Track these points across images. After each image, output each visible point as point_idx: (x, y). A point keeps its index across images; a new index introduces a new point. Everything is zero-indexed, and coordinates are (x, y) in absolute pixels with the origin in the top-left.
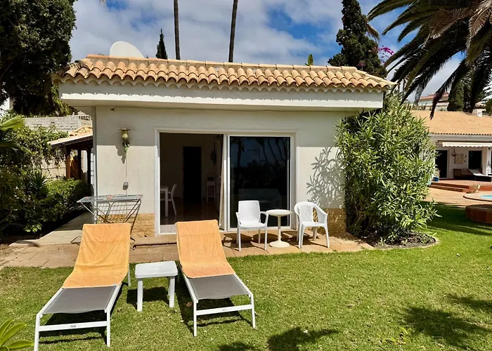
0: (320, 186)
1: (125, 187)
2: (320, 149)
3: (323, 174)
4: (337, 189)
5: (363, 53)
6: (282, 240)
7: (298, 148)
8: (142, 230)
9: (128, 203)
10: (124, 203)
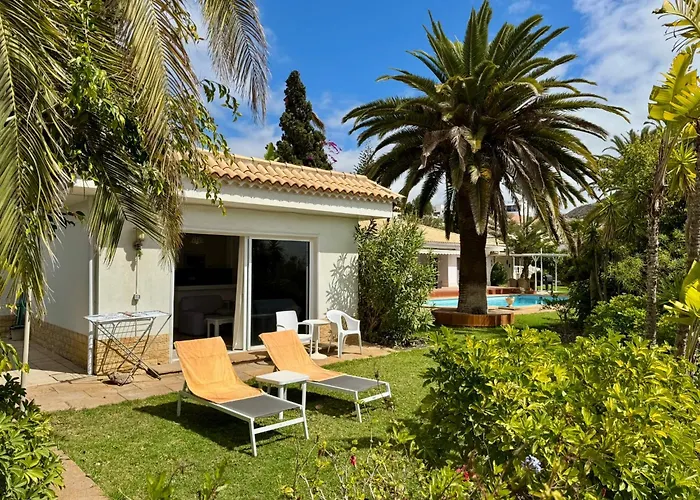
0: (337, 294)
1: (135, 301)
2: (337, 256)
3: (341, 281)
4: (351, 296)
5: (311, 145)
6: (320, 352)
7: (320, 254)
8: (154, 357)
9: (138, 323)
10: (132, 323)
